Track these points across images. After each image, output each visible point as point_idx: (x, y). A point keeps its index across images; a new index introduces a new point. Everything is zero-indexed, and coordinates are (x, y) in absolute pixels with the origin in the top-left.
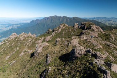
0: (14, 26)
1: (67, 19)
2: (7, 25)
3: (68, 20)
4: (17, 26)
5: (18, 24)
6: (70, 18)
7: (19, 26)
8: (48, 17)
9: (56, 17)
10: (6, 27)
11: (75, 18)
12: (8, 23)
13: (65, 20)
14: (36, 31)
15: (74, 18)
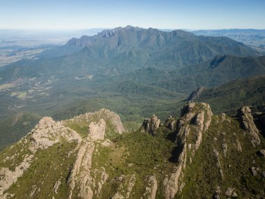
0: (29, 51)
1: (158, 37)
2: (11, 50)
3: (162, 37)
4: (34, 52)
5: (36, 48)
6: (165, 34)
7: (40, 51)
8: (112, 31)
9: (130, 30)
10: (7, 56)
11: (178, 33)
12: (12, 45)
13: (154, 39)
14: (82, 66)
15: (175, 33)
